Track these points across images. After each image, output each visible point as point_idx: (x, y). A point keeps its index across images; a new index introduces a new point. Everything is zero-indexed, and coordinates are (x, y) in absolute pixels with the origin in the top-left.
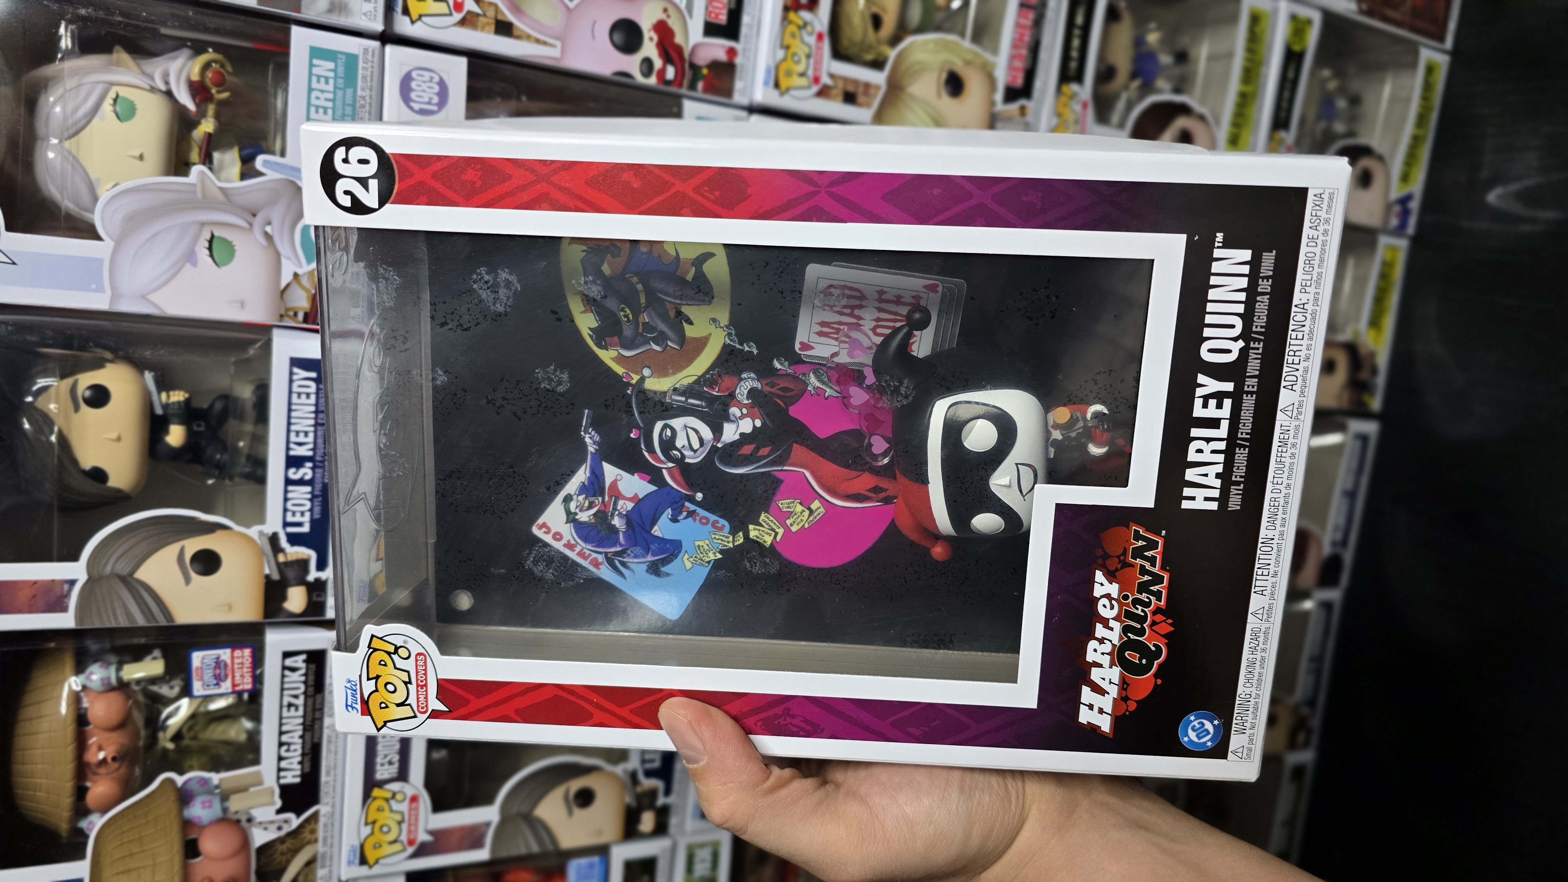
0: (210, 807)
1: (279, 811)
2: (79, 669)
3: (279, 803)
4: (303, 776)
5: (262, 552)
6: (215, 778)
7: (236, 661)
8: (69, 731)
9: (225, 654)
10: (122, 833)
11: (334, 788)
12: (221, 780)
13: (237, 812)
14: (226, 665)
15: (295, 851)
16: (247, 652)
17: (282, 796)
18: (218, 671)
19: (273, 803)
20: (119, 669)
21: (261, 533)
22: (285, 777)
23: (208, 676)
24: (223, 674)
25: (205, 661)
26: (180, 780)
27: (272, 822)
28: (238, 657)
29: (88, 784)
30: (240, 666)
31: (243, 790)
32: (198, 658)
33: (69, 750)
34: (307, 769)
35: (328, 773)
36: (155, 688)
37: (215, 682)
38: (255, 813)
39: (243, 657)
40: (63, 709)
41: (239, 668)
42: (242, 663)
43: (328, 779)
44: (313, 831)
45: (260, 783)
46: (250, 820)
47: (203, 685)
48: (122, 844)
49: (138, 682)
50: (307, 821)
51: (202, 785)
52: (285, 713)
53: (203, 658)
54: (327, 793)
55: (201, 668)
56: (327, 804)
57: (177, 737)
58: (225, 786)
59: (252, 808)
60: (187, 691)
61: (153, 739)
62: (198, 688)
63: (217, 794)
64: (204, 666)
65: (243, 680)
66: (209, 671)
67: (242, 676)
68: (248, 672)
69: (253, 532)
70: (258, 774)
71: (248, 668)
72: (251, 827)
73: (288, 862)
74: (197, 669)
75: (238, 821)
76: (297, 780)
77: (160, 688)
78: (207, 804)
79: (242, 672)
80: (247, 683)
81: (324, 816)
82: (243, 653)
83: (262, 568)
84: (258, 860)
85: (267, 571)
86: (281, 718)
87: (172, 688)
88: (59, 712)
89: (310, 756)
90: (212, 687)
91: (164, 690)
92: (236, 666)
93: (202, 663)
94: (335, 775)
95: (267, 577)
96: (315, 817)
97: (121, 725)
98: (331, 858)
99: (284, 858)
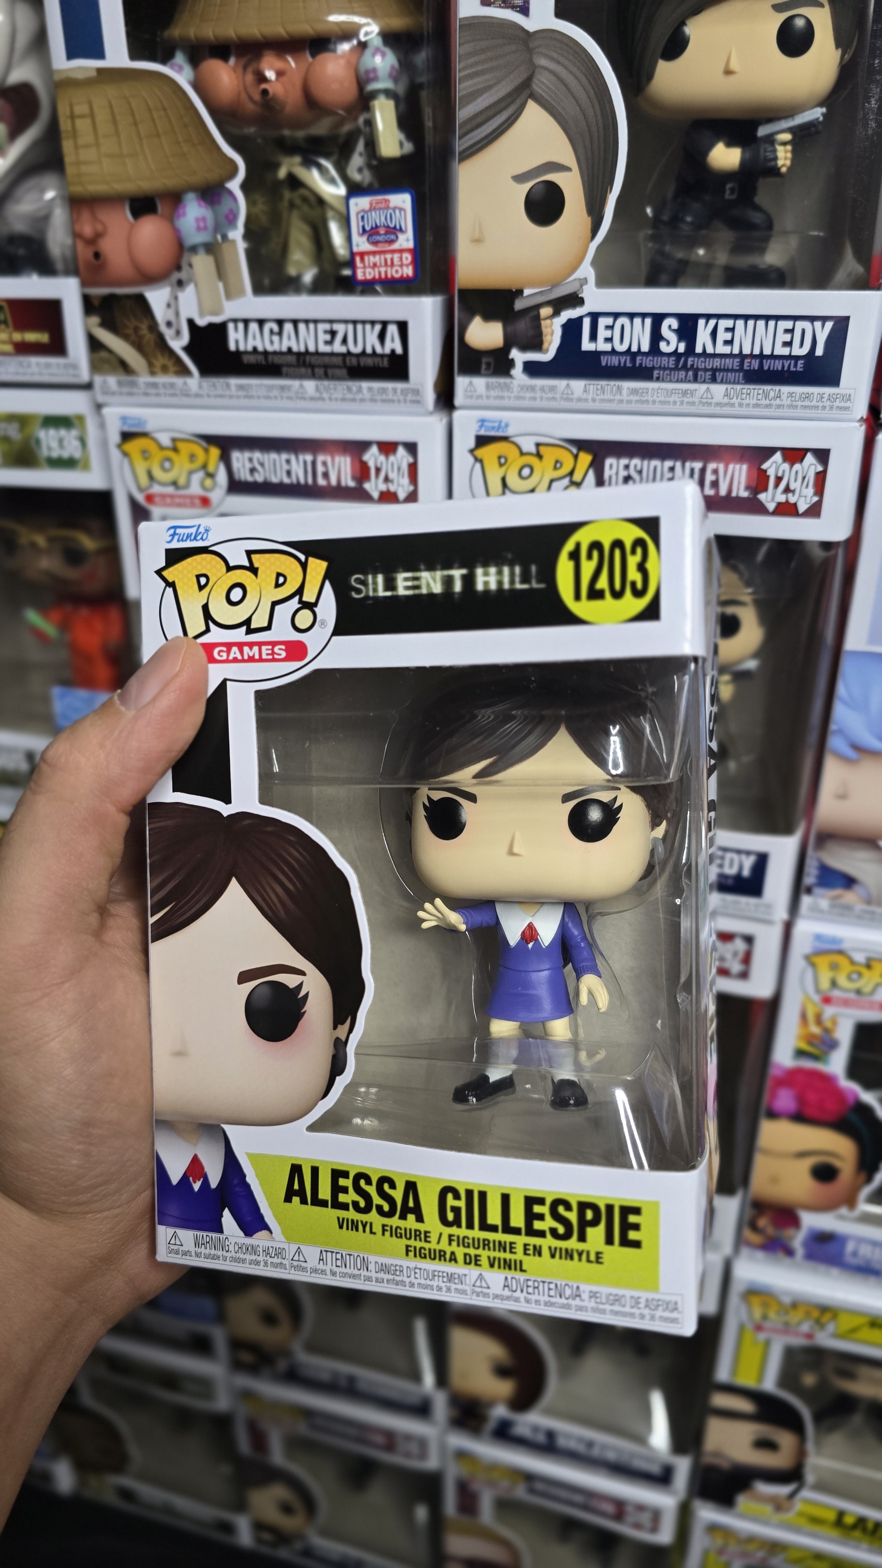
0: (199, 229)
1: (191, 323)
2: (390, 38)
3: (202, 322)
4: (238, 354)
5: (555, 285)
6: (237, 234)
7: (396, 256)
8: (305, 28)
9: (407, 240)
10: (165, 109)
11: (221, 396)
12: (233, 242)
13: (190, 265)
14: (392, 242)
16: (409, 271)
17: (211, 326)
18: (382, 231)
19: (202, 314)
20: (388, 93)
21: (584, 281)
22: (236, 328)
23: (377, 218)
24: (378, 238)
25: (397, 212)
26: (234, 186)
27: (177, 314)
28: (401, 259)
29: (232, 61)
30: (389, 262)
31: (221, 272)
32: (403, 201)
33: (278, 29)
34: (246, 359)
35: (241, 387)
36: (360, 146)
37: (368, 228)
38: (190, 289)
39: (401, 266)
40: (334, 18)
41: (386, 260)
42: (392, 264)
43: (233, 388)
44: (165, 370)
45: (229, 296)
47: (363, 211)
48: (150, 110)
49: (370, 123)
50: (178, 361)
51: (227, 217)
52: (322, 327)
53: (401, 209)
54: (214, 385)
55: (388, 208)
56: (200, 387)
57: (294, 182)
58: (225, 247)
59: (196, 285)
60: (355, 190)
61: (290, 148)
62: (360, 203)
63: (215, 238)
64: (390, 211)
65: (369, 267)
66: (383, 219)
67: (375, 265)
68: (380, 273)
69: (587, 270)
70: (241, 293)
71: (386, 272)
74: (387, 201)
75: (179, 268)
76: (232, 347)
77: (361, 154)
78: (202, 224)
79: (381, 266)
80: (364, 273)
81: (185, 384)
82: (407, 266)
83: (532, 285)
85: (526, 292)
86: (316, 322)
87: (360, 170)
88: (331, 13)
89: (264, 362)
90: (361, 224)
91: (357, 160)
92: (389, 256)
93: (394, 209)
94: (238, 397)
95: (520, 292)
96: (184, 371)
97: (310, 100)
98: (130, 394)
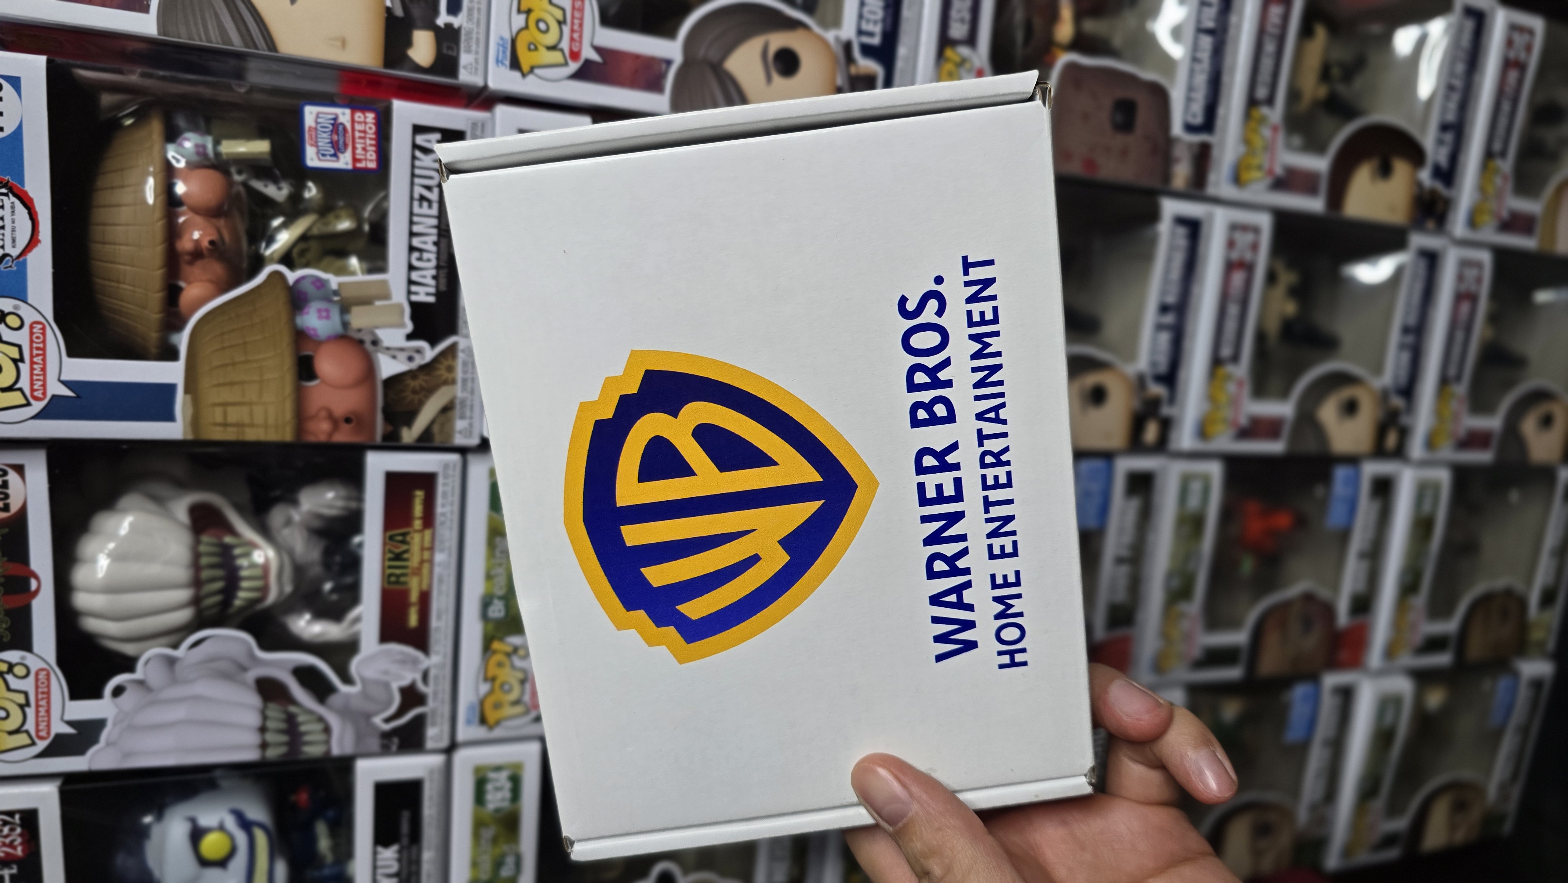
0: (328, 317)
1: (410, 337)
3: (409, 327)
4: (438, 294)
6: (333, 281)
7: (358, 127)
9: (344, 115)
10: (223, 334)
12: (340, 285)
13: (360, 330)
14: (345, 129)
15: (429, 391)
16: (370, 117)
17: (414, 318)
18: (335, 137)
19: (402, 325)
20: (217, 141)
22: (416, 293)
23: (324, 140)
24: (341, 142)
25: (320, 120)
26: (292, 277)
28: (359, 123)
29: (181, 285)
30: (362, 135)
31: (366, 302)
32: (311, 114)
34: (443, 288)
37: (332, 152)
38: (381, 333)
39: (365, 123)
41: (360, 138)
42: (364, 132)
45: (387, 296)
46: (375, 342)
47: (318, 153)
50: (443, 354)
51: (318, 288)
52: (416, 209)
53: (317, 116)
54: (468, 322)
55: (316, 129)
56: (468, 335)
58: (345, 293)
59: (377, 327)
62: (311, 157)
64: (319, 127)
65: (365, 155)
66: (325, 135)
67: (364, 149)
68: (371, 145)
70: (384, 283)
71: (371, 139)
72: (377, 351)
73: (421, 404)
74: (310, 128)
75: (361, 342)
76: (431, 299)
78: (324, 314)
79: (365, 143)
80: (371, 161)
81: (463, 351)
82: (365, 117)
84: (386, 395)
86: (412, 214)
89: (446, 271)
90: (328, 158)
92: (357, 134)
93: (317, 123)
98: (472, 407)
99: (416, 398)
